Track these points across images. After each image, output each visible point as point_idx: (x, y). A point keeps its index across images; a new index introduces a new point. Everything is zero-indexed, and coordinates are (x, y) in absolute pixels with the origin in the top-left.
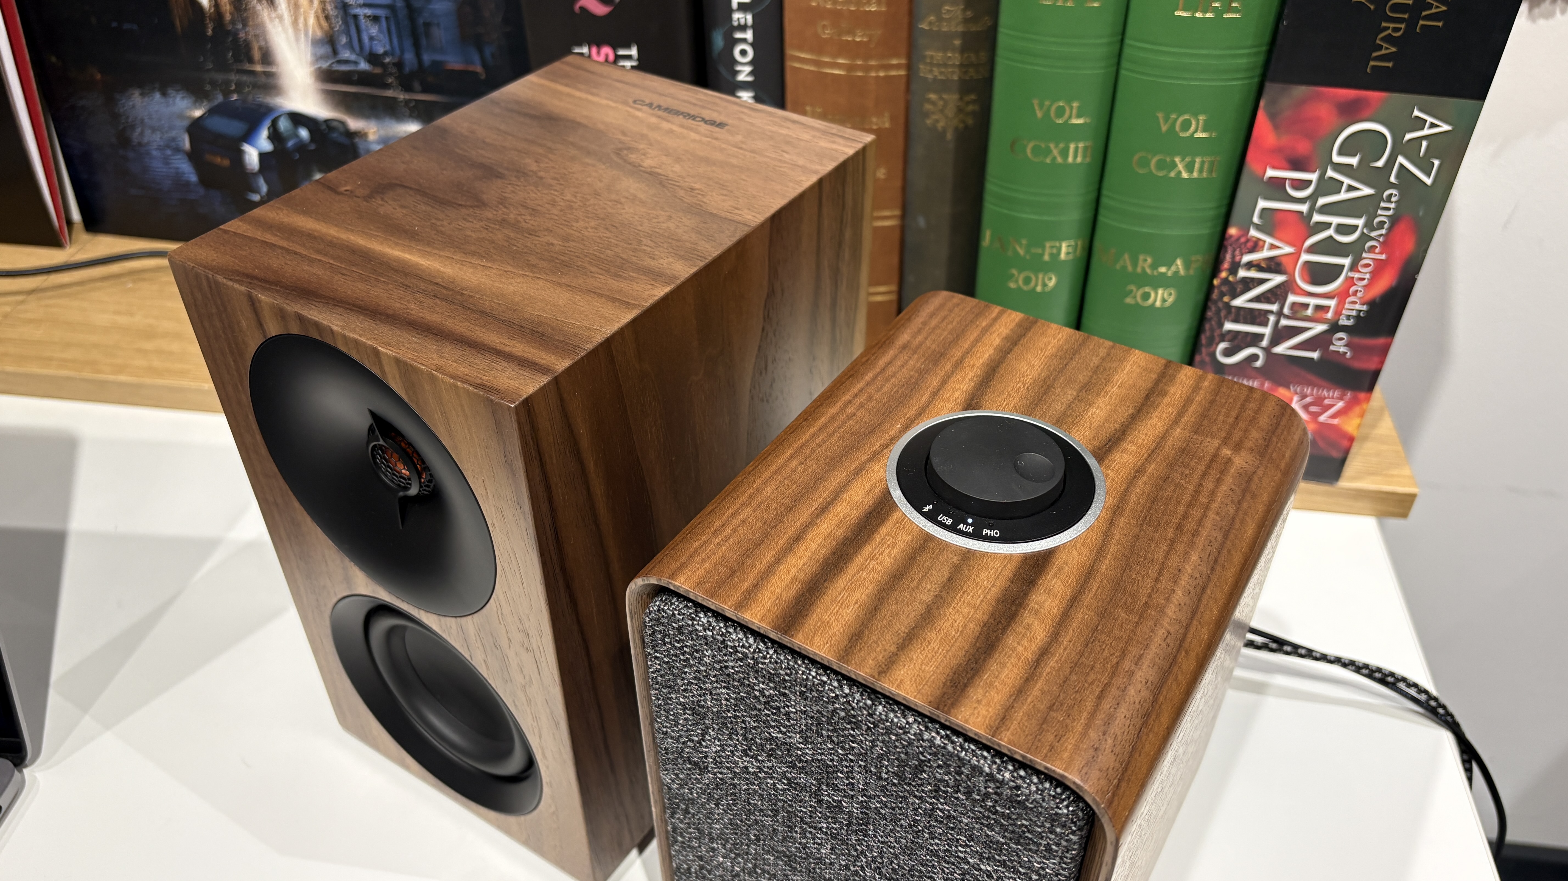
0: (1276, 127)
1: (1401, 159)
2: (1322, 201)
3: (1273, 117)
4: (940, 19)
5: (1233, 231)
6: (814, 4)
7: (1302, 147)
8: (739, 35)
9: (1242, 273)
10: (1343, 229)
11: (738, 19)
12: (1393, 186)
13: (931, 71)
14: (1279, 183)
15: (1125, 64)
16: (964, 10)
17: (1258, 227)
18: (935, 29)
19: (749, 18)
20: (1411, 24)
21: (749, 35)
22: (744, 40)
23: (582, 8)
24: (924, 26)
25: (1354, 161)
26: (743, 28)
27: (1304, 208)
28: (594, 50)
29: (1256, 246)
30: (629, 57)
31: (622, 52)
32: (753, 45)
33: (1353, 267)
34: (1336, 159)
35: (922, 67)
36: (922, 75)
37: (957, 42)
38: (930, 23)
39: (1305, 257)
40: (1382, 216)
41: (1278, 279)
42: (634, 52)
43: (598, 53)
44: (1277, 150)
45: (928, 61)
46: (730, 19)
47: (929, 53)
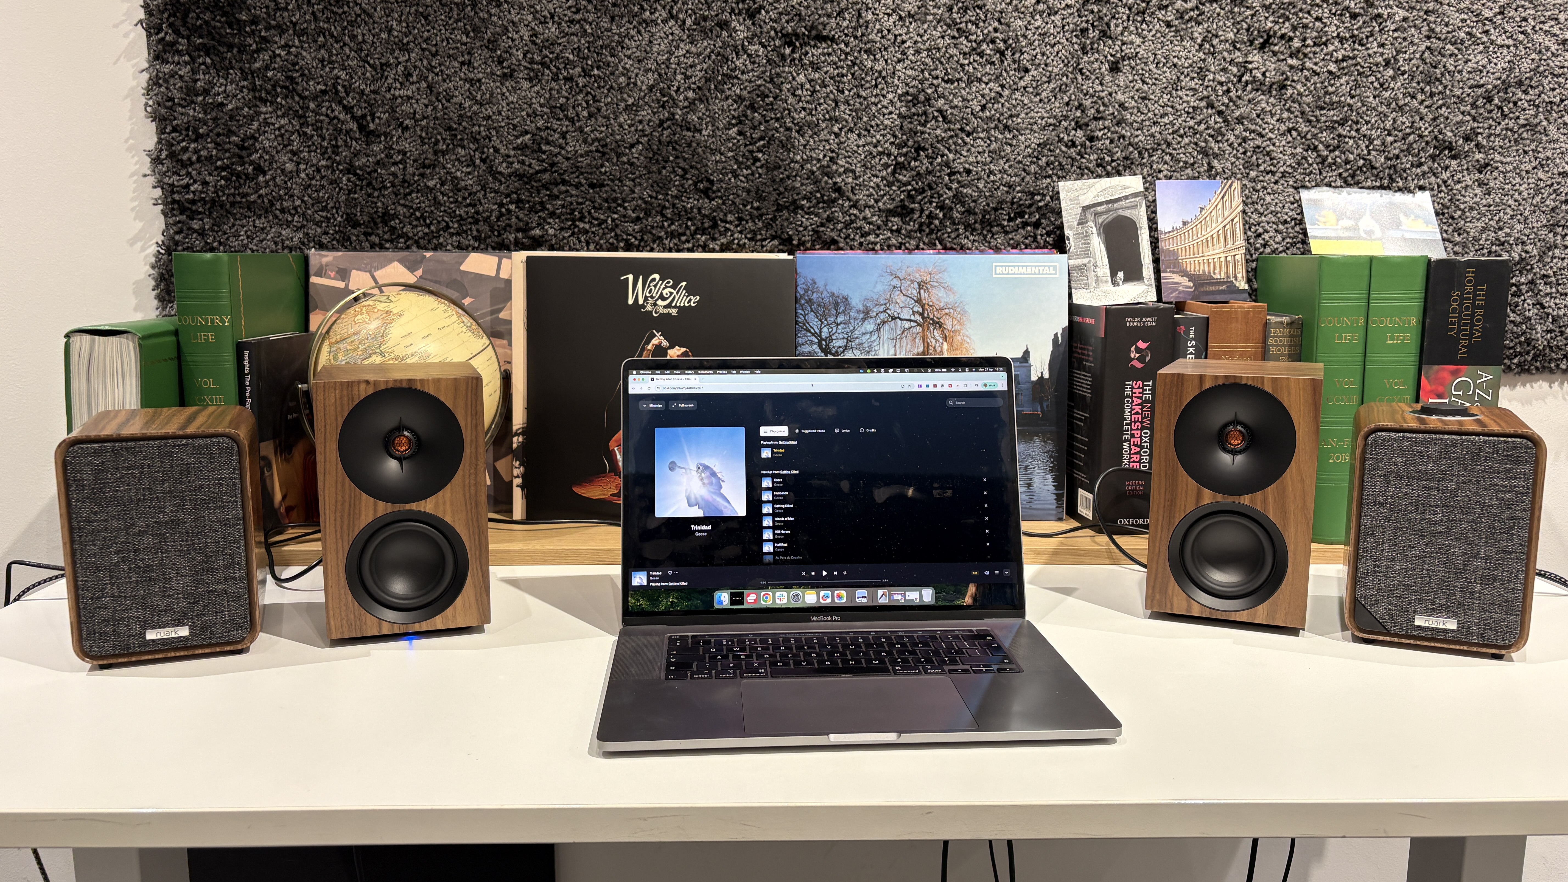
0: (1429, 382)
1: (1477, 391)
3: (1427, 378)
7: (1441, 389)
12: (1477, 402)
15: (1367, 363)
20: (1470, 340)
23: (1132, 365)
25: (1461, 393)
28: (1134, 382)
30: (1149, 386)
31: (1146, 384)
34: (1454, 393)
43: (1136, 384)
44: (1431, 391)
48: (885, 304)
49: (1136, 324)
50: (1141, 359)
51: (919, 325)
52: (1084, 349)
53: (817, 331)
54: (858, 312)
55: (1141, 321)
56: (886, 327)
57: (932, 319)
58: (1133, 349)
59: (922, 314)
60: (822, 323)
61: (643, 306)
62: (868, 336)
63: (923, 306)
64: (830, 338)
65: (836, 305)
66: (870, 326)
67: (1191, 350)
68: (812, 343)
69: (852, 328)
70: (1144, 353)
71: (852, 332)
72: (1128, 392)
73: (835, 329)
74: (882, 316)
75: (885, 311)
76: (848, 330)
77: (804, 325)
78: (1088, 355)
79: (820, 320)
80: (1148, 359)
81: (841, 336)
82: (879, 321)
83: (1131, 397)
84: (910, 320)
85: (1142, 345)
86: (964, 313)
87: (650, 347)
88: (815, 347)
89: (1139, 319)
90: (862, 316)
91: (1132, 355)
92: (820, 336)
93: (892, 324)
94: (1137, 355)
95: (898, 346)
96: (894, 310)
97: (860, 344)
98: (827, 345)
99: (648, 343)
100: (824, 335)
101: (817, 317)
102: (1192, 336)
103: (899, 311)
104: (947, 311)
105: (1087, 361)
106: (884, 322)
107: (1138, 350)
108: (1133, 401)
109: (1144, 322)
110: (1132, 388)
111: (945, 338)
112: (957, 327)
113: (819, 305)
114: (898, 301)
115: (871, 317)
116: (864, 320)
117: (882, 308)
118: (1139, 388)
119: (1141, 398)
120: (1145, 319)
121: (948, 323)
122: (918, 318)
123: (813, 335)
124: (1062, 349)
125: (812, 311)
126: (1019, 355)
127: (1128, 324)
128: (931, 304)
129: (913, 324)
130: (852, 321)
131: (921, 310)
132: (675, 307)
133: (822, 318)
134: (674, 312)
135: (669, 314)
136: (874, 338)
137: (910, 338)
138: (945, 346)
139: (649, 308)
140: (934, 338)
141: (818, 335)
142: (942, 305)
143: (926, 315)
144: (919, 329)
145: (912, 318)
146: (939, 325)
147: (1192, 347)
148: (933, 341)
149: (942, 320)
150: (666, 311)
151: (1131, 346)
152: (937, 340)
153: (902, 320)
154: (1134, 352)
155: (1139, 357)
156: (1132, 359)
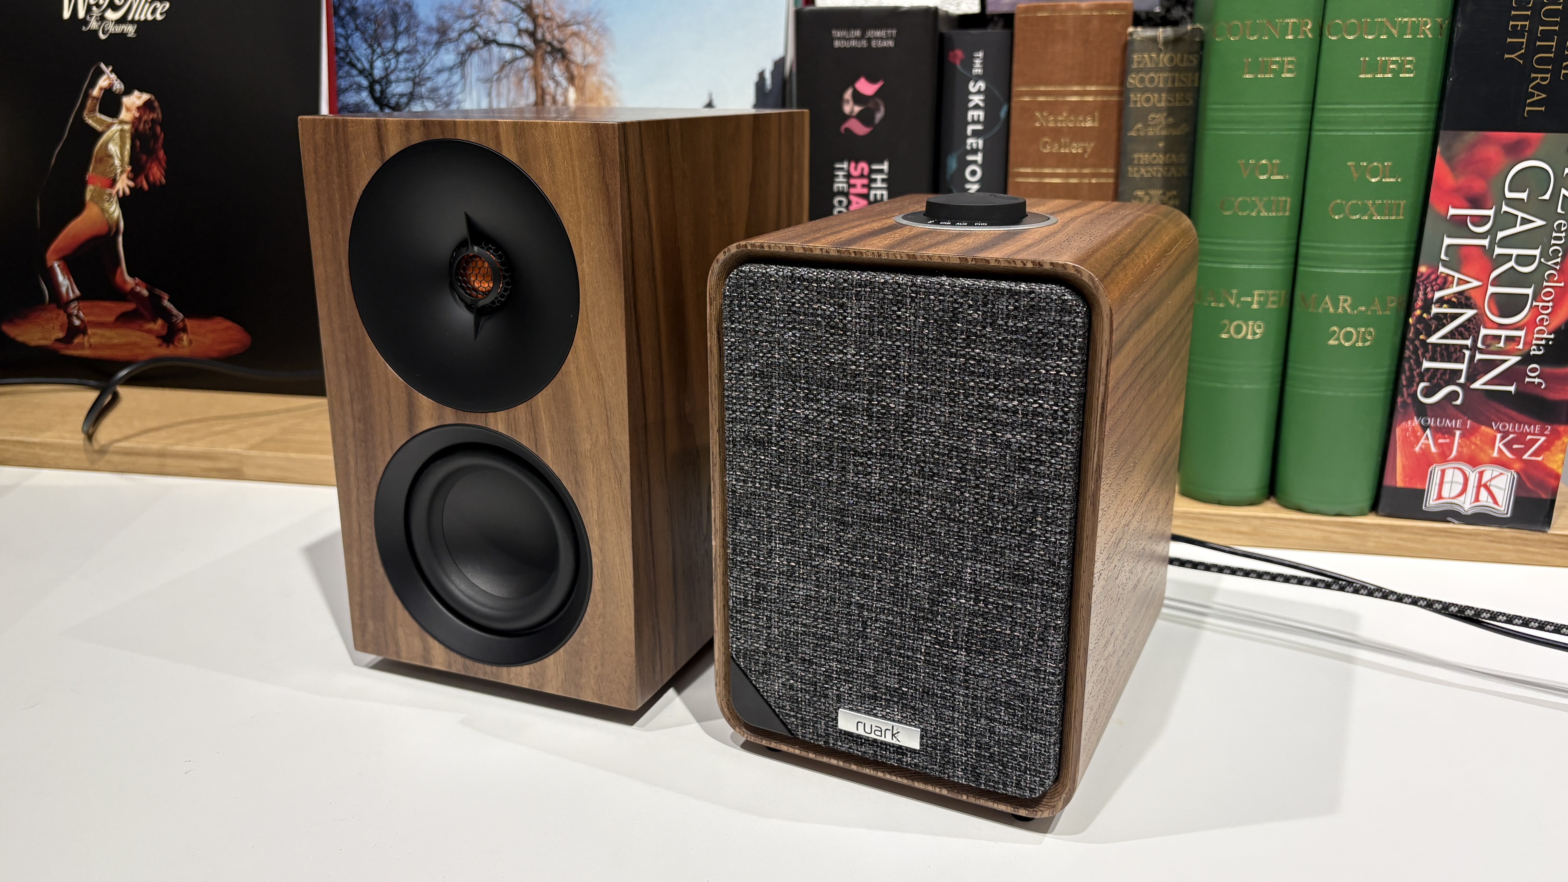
0: (1453, 169)
1: (1564, 192)
2: (1501, 235)
3: (1449, 160)
4: (1146, 126)
5: (1423, 269)
6: (1038, 125)
7: (1478, 186)
8: (970, 158)
9: (1435, 310)
10: (1523, 260)
11: (972, 144)
12: (1561, 217)
13: (1138, 171)
14: (1461, 221)
15: (1316, 126)
16: (1167, 117)
17: (1446, 265)
18: (1142, 134)
19: (981, 142)
20: (1555, 73)
21: (979, 158)
22: (975, 162)
23: (847, 130)
24: (1133, 133)
25: (1524, 196)
26: (974, 152)
27: (1485, 242)
28: (853, 165)
29: (1445, 283)
30: (881, 171)
31: (875, 167)
32: (982, 166)
33: (1536, 297)
34: (1509, 195)
35: (1130, 169)
36: (1130, 176)
37: (1161, 145)
38: (1138, 130)
39: (1492, 290)
40: (1556, 245)
41: (1469, 313)
42: (885, 166)
43: (856, 168)
44: (1457, 191)
45: (1136, 162)
46: (965, 144)
47: (1136, 156)
48: (472, 16)
49: (853, 43)
50: (865, 117)
51: (528, 54)
53: (367, 66)
54: (430, 30)
55: (862, 37)
56: (475, 60)
57: (550, 44)
58: (848, 95)
59: (532, 35)
60: (374, 51)
61: (85, 22)
62: (444, 76)
63: (534, 19)
64: (386, 80)
65: (394, 18)
66: (448, 57)
67: (977, 99)
68: (360, 88)
69: (420, 61)
70: (871, 105)
71: (421, 67)
72: (840, 184)
73: (393, 62)
74: (468, 38)
75: (472, 29)
76: (413, 64)
77: (347, 55)
79: (371, 46)
80: (879, 116)
81: (403, 75)
82: (462, 48)
83: (846, 194)
84: (512, 46)
85: (866, 87)
86: (603, 31)
87: (96, 92)
88: (365, 95)
89: (858, 33)
90: (435, 38)
91: (847, 109)
92: (371, 74)
93: (484, 53)
94: (857, 109)
95: (494, 94)
96: (487, 26)
97: (434, 90)
98: (383, 92)
99: (93, 84)
100: (378, 73)
101: (366, 41)
102: (978, 70)
103: (495, 27)
104: (575, 28)
106: (471, 50)
107: (858, 98)
108: (849, 203)
109: (869, 40)
110: (849, 176)
111: (571, 79)
112: (592, 59)
113: (368, 19)
114: (494, 10)
115: (450, 41)
116: (438, 45)
117: (467, 24)
118: (862, 176)
119: (866, 196)
120: (870, 33)
121: (577, 50)
122: (527, 41)
123: (361, 72)
124: (772, 101)
125: (357, 29)
127: (837, 44)
128: (548, 15)
129: (519, 53)
130: (420, 48)
131: (530, 26)
132: (133, 22)
133: (374, 41)
134: (130, 30)
135: (123, 35)
136: (456, 78)
137: (513, 79)
138: (572, 93)
139: (94, 24)
140: (553, 78)
141: (367, 73)
142: (566, 16)
143: (539, 36)
144: (528, 62)
145: (518, 41)
146: (561, 54)
147: (979, 92)
148: (552, 85)
149: (566, 46)
150: (119, 29)
151: (844, 90)
152: (557, 84)
153: (500, 44)
154: (851, 103)
155: (860, 113)
156: (847, 117)
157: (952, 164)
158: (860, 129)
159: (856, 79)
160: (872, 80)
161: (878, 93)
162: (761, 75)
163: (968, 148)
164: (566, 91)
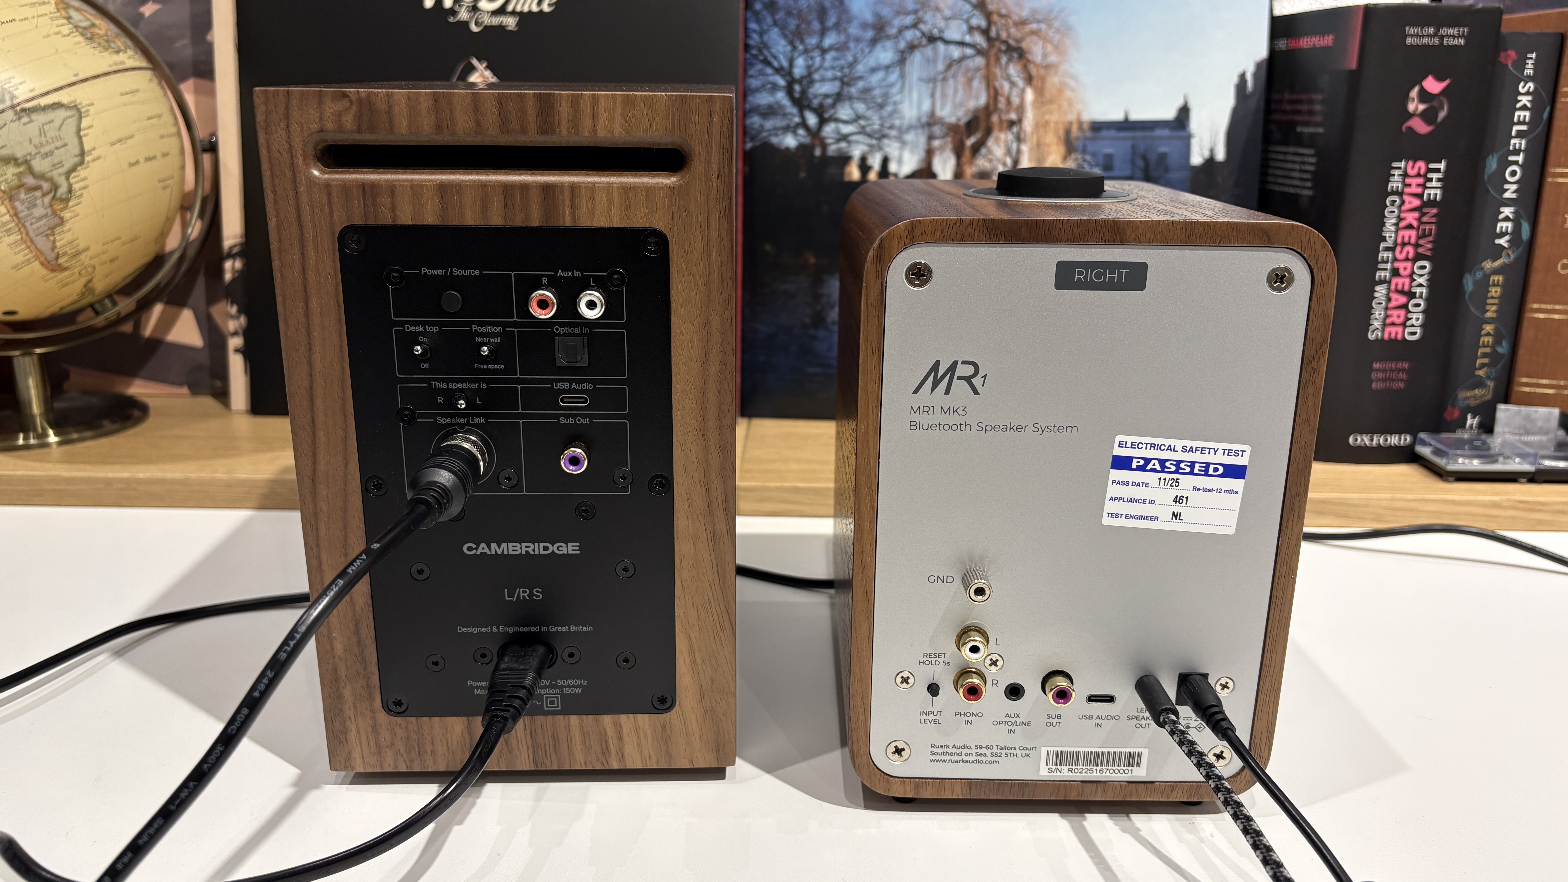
8: (1512, 158)
11: (1515, 144)
19: (1523, 142)
21: (1520, 158)
22: (1516, 163)
23: (1410, 129)
26: (1516, 152)
28: (1410, 163)
30: (1438, 170)
31: (1433, 166)
32: (1522, 167)
42: (1442, 166)
43: (1413, 167)
46: (1509, 144)
48: (915, 12)
49: (1426, 41)
50: (1428, 116)
51: (980, 52)
52: (1300, 102)
53: (785, 64)
54: (864, 26)
55: (1435, 35)
56: (917, 57)
57: (1005, 42)
58: (1414, 93)
59: (985, 32)
60: (794, 48)
61: (452, 12)
62: (880, 75)
63: (988, 15)
64: (808, 79)
65: (822, 13)
66: (885, 54)
67: (1525, 100)
68: (775, 87)
69: (850, 58)
70: (1435, 103)
71: (852, 65)
72: (1395, 183)
73: (818, 60)
74: (910, 35)
75: (915, 26)
76: (842, 62)
77: (760, 51)
78: (1311, 113)
79: (791, 43)
80: (1442, 115)
81: (829, 74)
82: (902, 45)
83: (1400, 194)
84: (962, 44)
85: (1433, 85)
86: (1067, 30)
88: (780, 95)
89: (1431, 30)
90: (870, 34)
91: (1411, 107)
92: (790, 73)
93: (929, 51)
94: (1422, 107)
95: (938, 94)
96: (932, 22)
97: (867, 90)
98: (804, 92)
100: (799, 70)
101: (785, 36)
102: (1529, 71)
103: (942, 24)
104: (1034, 26)
105: (1307, 124)
106: (912, 47)
107: (1424, 96)
108: (1403, 202)
109: (1442, 38)
110: (1405, 175)
111: (1029, 79)
112: (1053, 58)
113: (789, 13)
114: (942, 5)
115: (888, 37)
116: (874, 42)
117: (909, 20)
118: (1418, 175)
119: (1420, 196)
120: (1444, 31)
121: (1036, 50)
122: (979, 39)
123: (778, 71)
124: (1253, 104)
125: (775, 23)
126: (1169, 113)
127: (1409, 41)
128: (1004, 11)
129: (969, 51)
130: (852, 45)
131: (983, 23)
132: (513, 13)
133: (795, 37)
134: (510, 22)
135: (501, 27)
136: (894, 77)
137: (961, 79)
138: (1030, 95)
139: (463, 15)
140: (1008, 78)
141: (786, 72)
142: (1025, 13)
143: (993, 33)
144: (980, 61)
145: (968, 39)
146: (1018, 53)
147: (1528, 93)
148: (1006, 86)
149: (1024, 45)
150: (496, 21)
151: (1412, 88)
152: (1013, 84)
153: (947, 42)
154: (1416, 101)
155: (1424, 111)
156: (1411, 116)
157: (1492, 164)
158: (1421, 127)
159: (1425, 77)
160: (1439, 78)
161: (1443, 92)
162: (1242, 77)
163: (1511, 148)
164: (1023, 91)
